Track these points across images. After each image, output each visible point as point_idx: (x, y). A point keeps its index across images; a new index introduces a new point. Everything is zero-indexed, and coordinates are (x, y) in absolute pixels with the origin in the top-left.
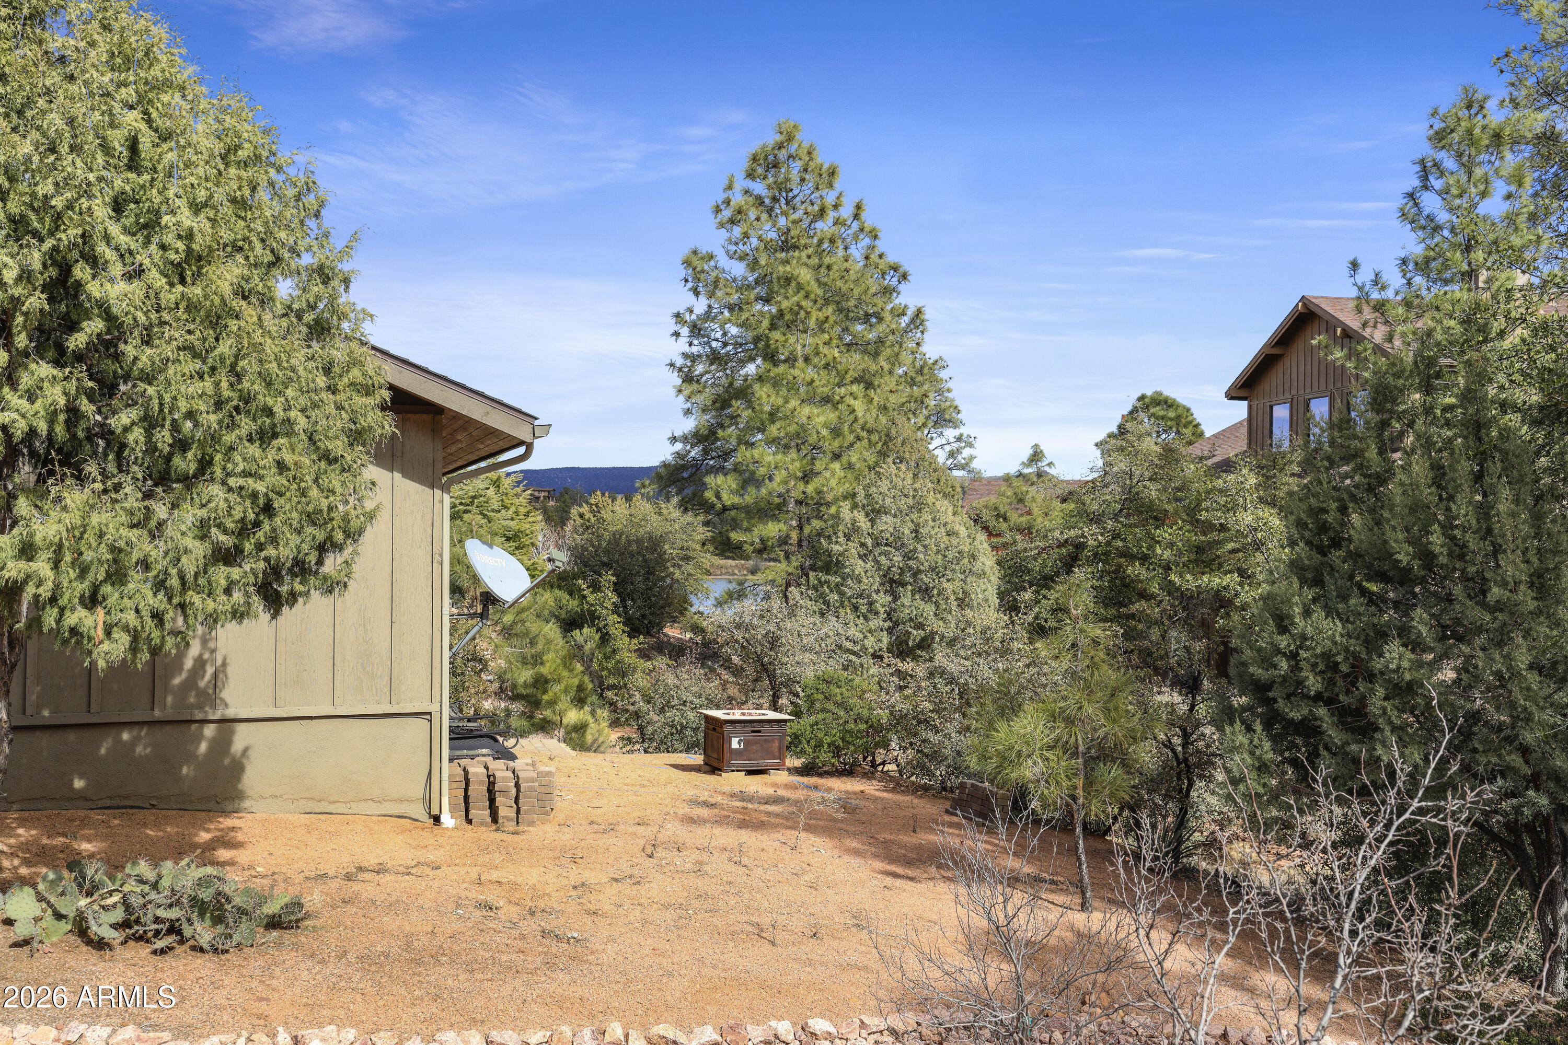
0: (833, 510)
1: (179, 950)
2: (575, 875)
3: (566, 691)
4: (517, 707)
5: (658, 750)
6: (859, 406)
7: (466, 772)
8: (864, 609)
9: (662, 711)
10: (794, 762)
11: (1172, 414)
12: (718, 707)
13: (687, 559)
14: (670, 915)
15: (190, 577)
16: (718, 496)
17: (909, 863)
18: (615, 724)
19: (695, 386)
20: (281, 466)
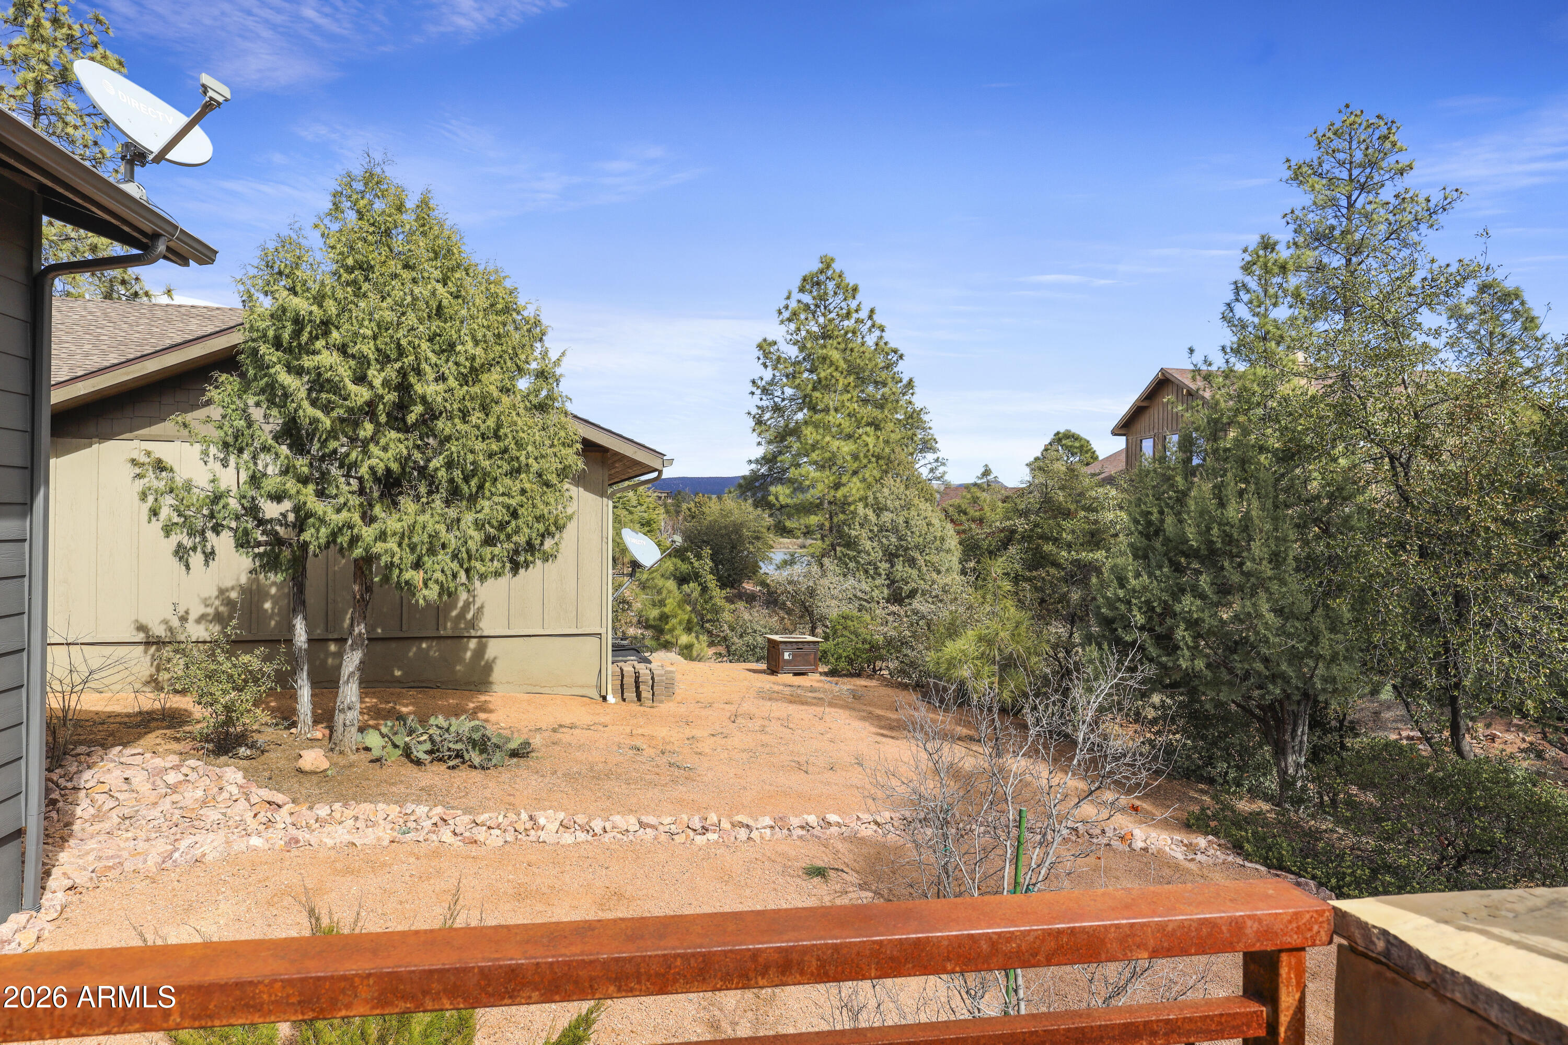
0: (852, 508)
1: (462, 767)
2: (688, 732)
3: (680, 623)
4: (649, 633)
5: (738, 661)
6: (871, 441)
7: (622, 670)
8: (872, 572)
9: (741, 636)
10: (823, 668)
11: (1077, 444)
12: (776, 634)
13: (758, 538)
14: (745, 756)
15: (474, 552)
16: (777, 499)
17: (891, 728)
18: (711, 644)
19: (763, 427)
20: (523, 492)
